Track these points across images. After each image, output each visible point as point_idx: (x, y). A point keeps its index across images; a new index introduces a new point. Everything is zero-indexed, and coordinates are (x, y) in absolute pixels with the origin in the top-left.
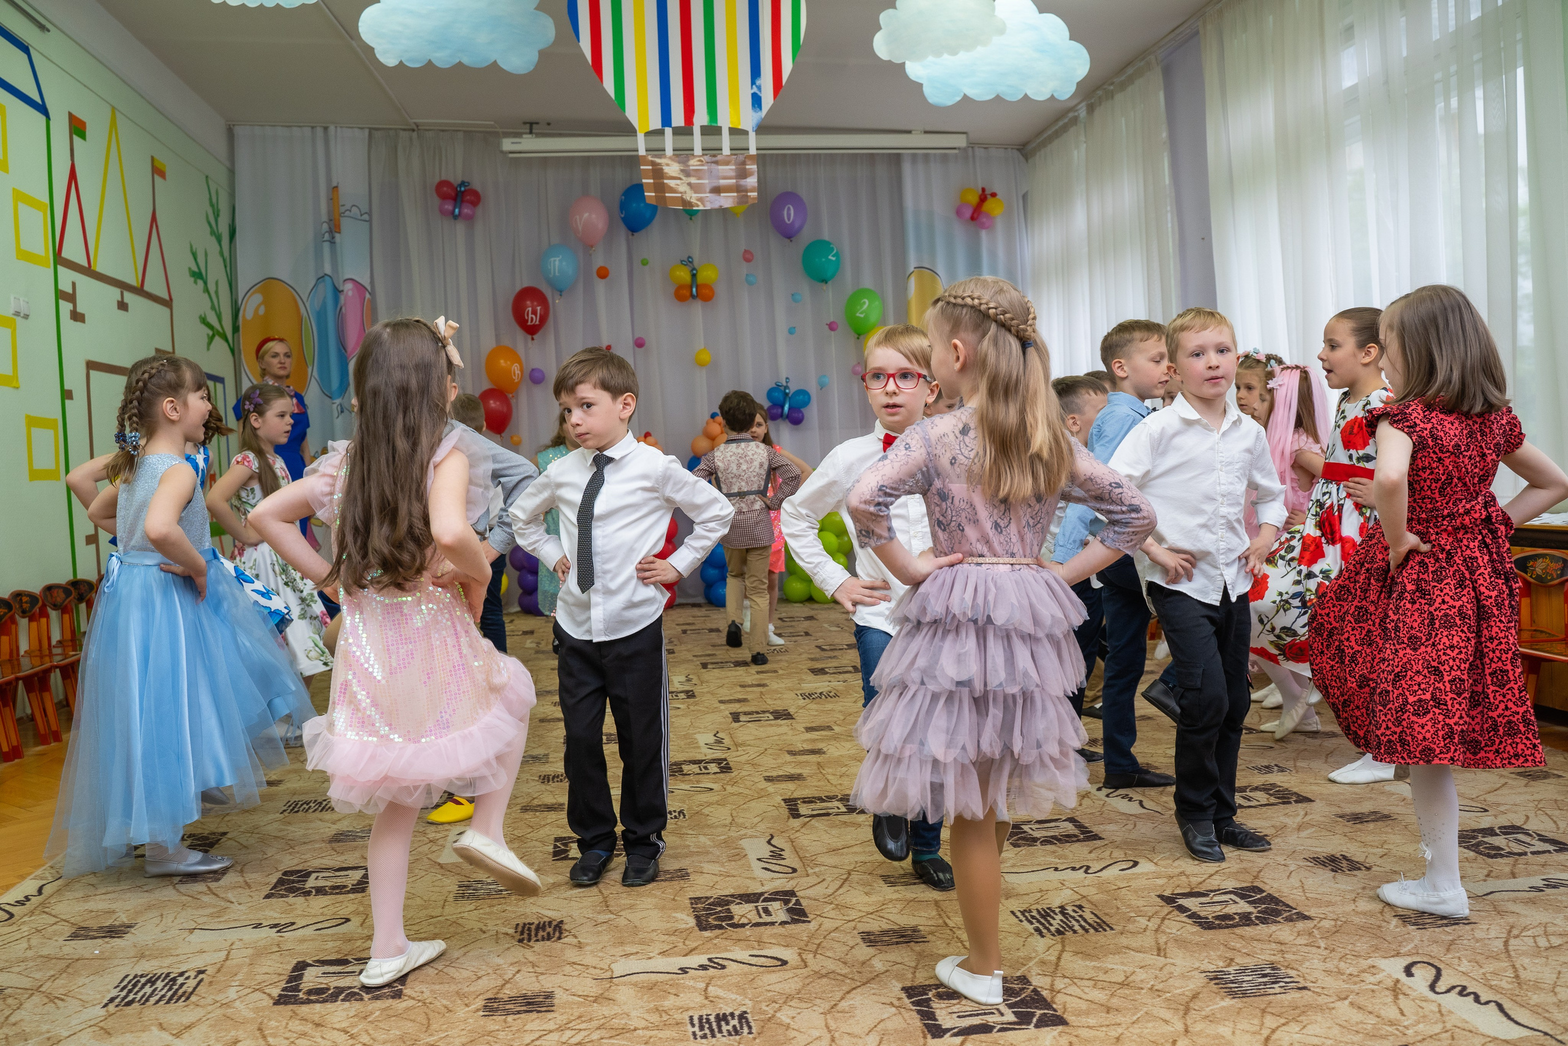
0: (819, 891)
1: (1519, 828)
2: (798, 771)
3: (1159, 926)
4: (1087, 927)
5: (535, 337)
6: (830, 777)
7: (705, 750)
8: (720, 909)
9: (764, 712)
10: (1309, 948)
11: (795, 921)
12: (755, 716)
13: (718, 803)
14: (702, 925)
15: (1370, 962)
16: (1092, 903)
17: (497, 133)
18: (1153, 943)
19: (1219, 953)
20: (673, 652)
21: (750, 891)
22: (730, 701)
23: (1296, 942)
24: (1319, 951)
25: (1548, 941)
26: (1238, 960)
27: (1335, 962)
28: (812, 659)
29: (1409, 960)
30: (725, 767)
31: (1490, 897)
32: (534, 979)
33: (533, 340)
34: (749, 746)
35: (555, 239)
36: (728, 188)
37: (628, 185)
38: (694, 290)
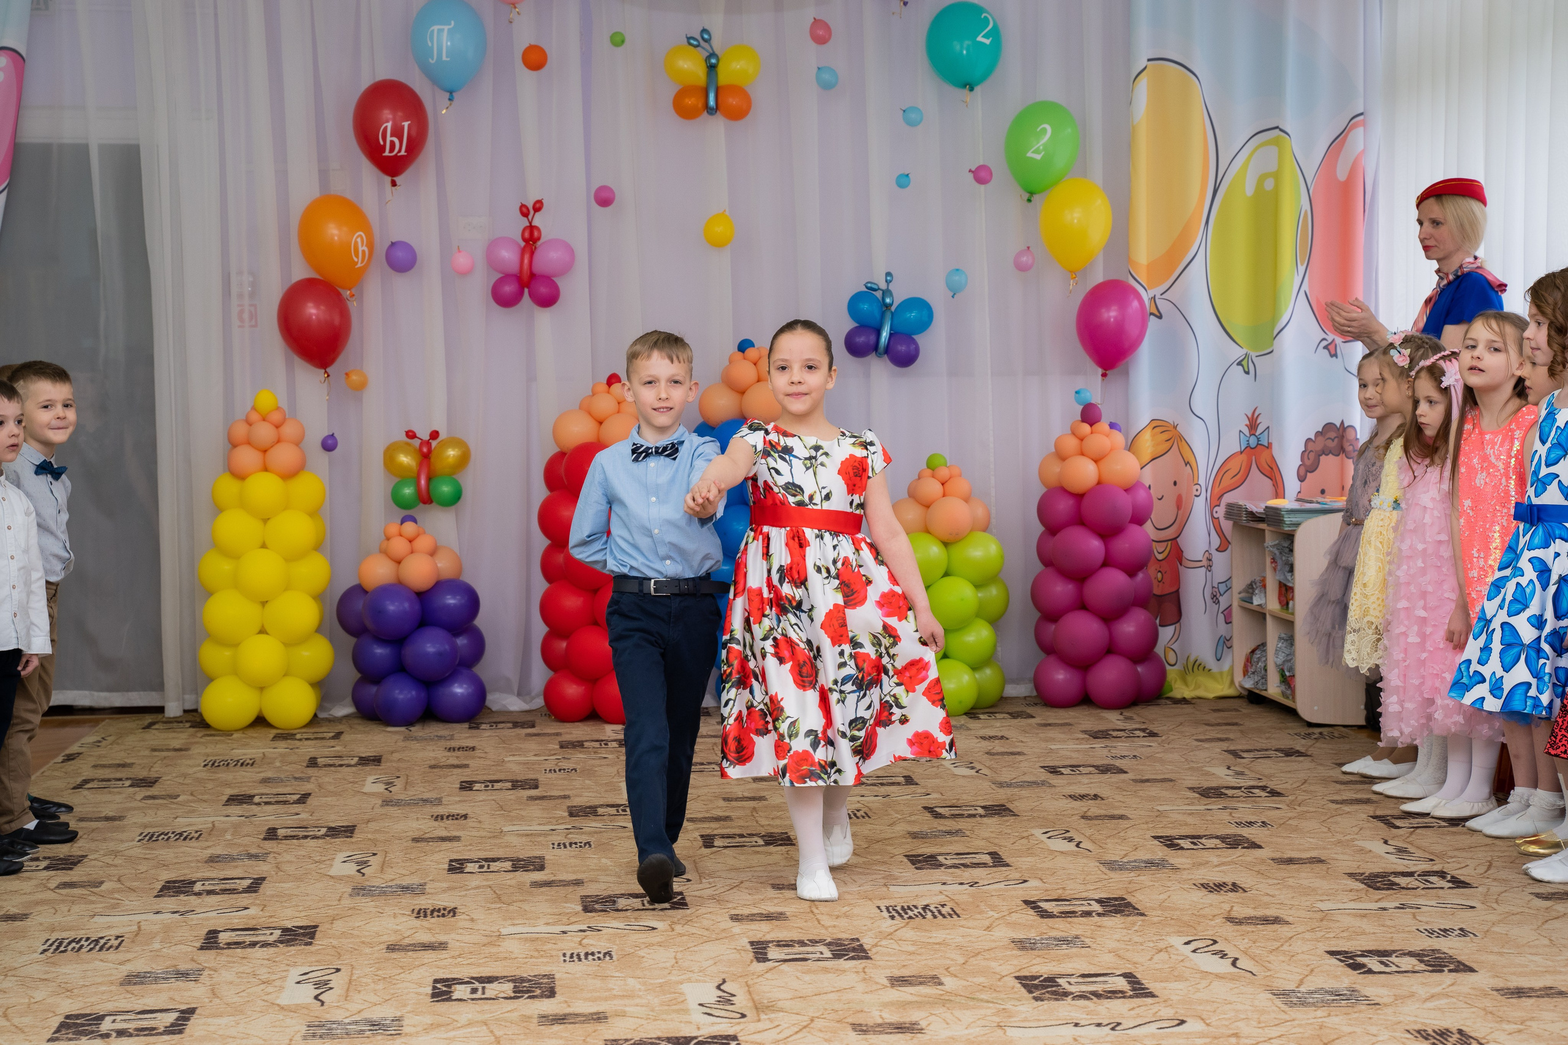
5: (396, 179)
9: (814, 942)
22: (752, 918)
28: (914, 836)
33: (394, 184)
34: (781, 1010)
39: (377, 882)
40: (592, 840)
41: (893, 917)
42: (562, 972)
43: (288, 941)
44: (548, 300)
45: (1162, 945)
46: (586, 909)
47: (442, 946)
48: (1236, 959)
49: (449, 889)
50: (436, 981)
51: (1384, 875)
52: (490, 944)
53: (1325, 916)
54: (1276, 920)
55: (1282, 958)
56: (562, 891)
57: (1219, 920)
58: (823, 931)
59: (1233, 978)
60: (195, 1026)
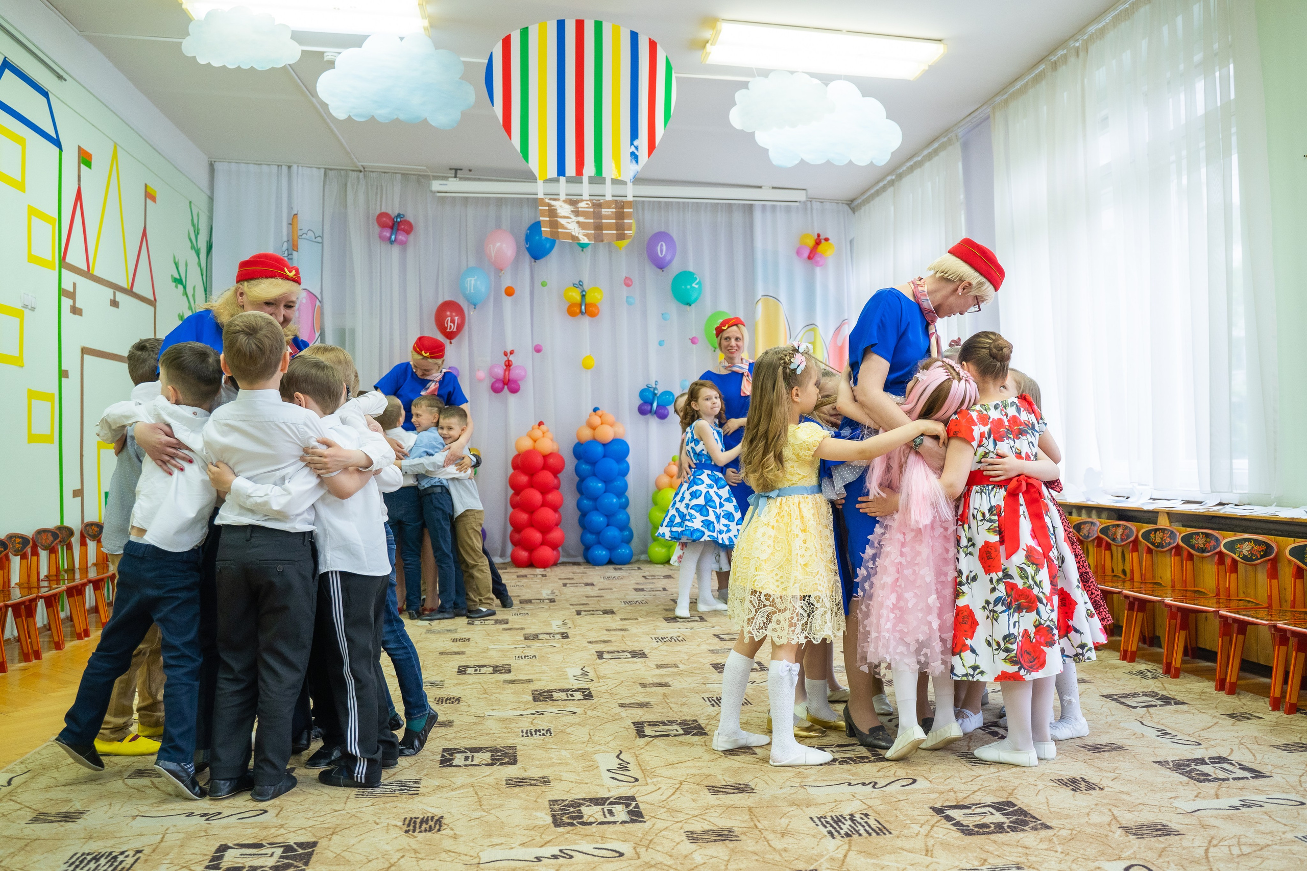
0: (655, 797)
1: (1225, 758)
2: (647, 700)
3: (929, 832)
4: (871, 831)
5: (452, 341)
6: (672, 705)
7: (573, 681)
8: (572, 809)
9: (624, 651)
10: (1049, 852)
11: (633, 821)
12: (616, 655)
13: (579, 724)
14: (557, 823)
15: (1097, 864)
16: (876, 812)
17: (427, 177)
18: (923, 846)
19: (975, 855)
20: (554, 601)
21: (598, 796)
22: (597, 642)
23: (1038, 847)
24: (1057, 855)
25: (1240, 849)
26: (991, 860)
27: (1069, 864)
29: (1128, 863)
30: (588, 695)
31: (1197, 813)
32: (415, 863)
33: (451, 343)
34: (609, 678)
35: (472, 263)
36: (609, 227)
37: (533, 222)
38: (583, 307)
39: (437, 628)
40: (529, 612)
42: (514, 663)
44: (514, 390)
46: (526, 639)
47: (463, 653)
49: (468, 631)
52: (484, 652)
56: (515, 632)
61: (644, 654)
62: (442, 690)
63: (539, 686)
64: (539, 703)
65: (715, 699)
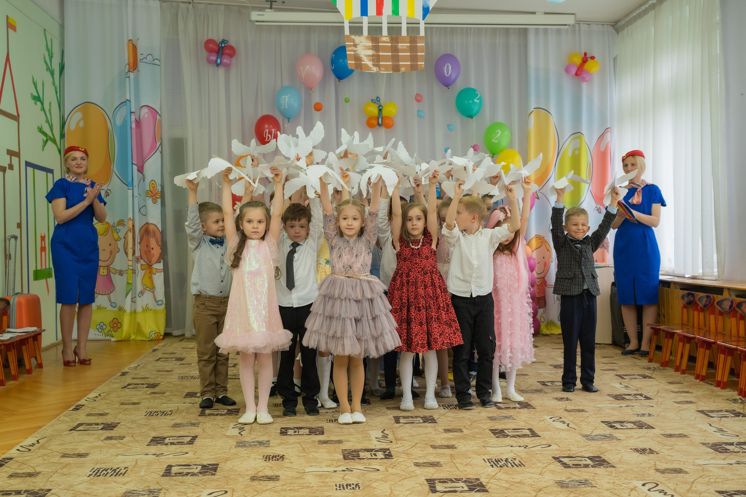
2: (437, 460)
6: (458, 465)
7: (375, 442)
13: (382, 480)
17: (247, 7)
22: (394, 408)
30: (388, 455)
34: (405, 440)
35: (286, 83)
36: (405, 59)
37: (337, 47)
38: (380, 120)
41: (444, 409)
43: (230, 414)
45: (542, 419)
48: (569, 424)
50: (282, 428)
51: (621, 395)
53: (600, 409)
54: (583, 411)
55: (585, 424)
57: (562, 410)
58: (420, 413)
59: (568, 430)
60: (197, 442)
61: (433, 419)
62: (269, 448)
63: (348, 446)
64: (348, 461)
65: (494, 460)
